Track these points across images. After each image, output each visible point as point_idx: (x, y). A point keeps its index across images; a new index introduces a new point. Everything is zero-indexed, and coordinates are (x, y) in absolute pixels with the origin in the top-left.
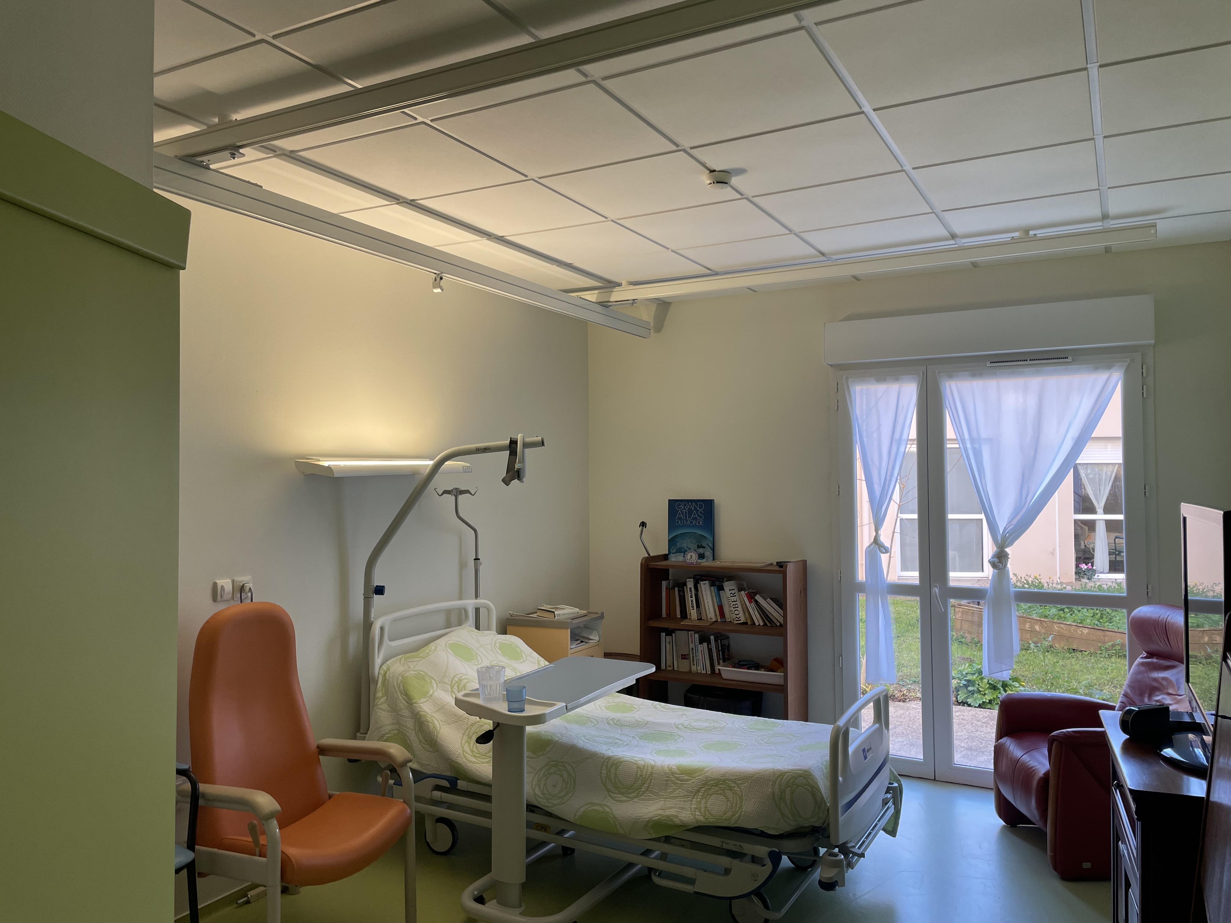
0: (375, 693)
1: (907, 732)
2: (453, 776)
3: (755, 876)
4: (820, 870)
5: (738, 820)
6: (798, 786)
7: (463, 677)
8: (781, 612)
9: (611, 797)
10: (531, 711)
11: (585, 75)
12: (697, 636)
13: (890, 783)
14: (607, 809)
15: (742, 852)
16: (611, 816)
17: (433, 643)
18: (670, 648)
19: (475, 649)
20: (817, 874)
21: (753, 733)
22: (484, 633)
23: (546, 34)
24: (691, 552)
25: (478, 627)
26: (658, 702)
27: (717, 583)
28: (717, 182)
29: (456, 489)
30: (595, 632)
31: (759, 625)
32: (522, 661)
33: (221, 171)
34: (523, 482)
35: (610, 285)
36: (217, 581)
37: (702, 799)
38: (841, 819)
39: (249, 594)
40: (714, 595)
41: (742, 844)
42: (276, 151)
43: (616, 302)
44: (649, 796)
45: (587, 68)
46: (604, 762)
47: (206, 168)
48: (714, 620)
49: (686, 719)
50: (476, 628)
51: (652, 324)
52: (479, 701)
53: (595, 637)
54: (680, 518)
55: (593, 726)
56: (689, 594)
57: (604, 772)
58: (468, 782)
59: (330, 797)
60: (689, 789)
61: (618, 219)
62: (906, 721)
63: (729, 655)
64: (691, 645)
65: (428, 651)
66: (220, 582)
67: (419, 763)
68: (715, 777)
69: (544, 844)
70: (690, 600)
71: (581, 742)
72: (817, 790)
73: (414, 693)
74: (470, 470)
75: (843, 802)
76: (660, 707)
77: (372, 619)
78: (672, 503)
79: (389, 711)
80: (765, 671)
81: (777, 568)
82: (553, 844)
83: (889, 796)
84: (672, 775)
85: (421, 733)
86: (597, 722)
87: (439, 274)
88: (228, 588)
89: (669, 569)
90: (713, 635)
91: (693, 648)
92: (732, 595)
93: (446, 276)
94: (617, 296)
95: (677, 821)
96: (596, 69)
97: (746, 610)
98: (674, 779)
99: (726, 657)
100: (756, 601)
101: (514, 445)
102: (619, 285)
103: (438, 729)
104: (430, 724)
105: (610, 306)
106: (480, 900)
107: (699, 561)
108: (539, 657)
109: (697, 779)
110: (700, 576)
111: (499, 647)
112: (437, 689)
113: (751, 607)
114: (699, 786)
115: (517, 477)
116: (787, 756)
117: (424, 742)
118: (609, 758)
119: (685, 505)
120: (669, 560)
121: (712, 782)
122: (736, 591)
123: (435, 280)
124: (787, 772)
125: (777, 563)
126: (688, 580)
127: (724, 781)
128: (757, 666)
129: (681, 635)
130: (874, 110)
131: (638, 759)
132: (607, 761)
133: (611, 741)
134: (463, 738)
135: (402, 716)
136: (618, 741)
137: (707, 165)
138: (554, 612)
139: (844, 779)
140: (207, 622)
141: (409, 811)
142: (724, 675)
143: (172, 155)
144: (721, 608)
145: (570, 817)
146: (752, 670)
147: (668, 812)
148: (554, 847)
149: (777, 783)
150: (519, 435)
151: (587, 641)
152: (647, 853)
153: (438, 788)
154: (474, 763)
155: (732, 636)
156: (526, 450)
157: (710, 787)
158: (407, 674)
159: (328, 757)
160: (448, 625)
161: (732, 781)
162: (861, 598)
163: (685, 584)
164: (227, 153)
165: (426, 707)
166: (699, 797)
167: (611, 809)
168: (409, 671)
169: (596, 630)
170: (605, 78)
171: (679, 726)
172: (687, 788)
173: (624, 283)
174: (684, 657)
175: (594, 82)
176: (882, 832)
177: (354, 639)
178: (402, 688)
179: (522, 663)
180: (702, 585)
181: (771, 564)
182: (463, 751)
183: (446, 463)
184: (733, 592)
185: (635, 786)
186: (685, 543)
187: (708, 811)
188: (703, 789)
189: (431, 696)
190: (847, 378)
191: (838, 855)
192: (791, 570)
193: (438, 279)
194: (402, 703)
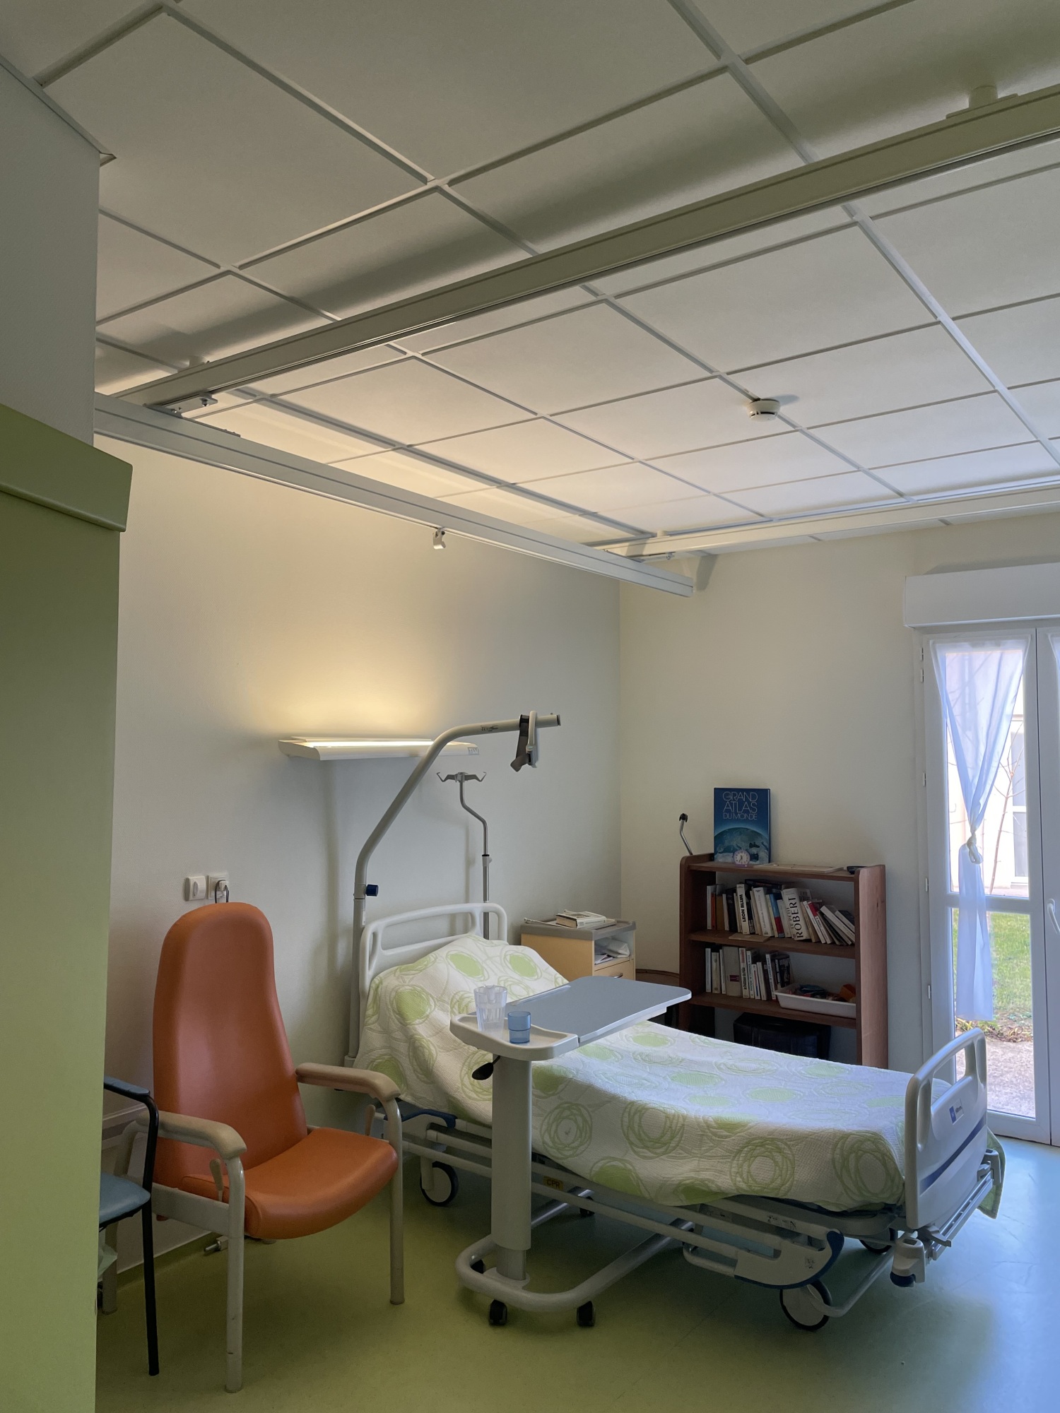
0: (365, 1010)
1: (1017, 1080)
2: (450, 1113)
3: (810, 1262)
4: (892, 1259)
5: (788, 1191)
6: (865, 1152)
7: (466, 995)
8: (852, 927)
9: (634, 1151)
10: (536, 1043)
11: (595, 294)
12: (749, 953)
13: (988, 1151)
14: (629, 1167)
15: (795, 1230)
16: (634, 1175)
17: (433, 954)
18: (716, 969)
19: (481, 962)
20: (891, 1263)
21: (813, 1080)
22: (492, 943)
23: (544, 247)
24: (742, 852)
25: (486, 936)
26: (697, 1035)
27: (774, 890)
28: (762, 413)
29: (461, 773)
30: (626, 944)
31: (826, 943)
32: (536, 977)
33: (196, 420)
34: (535, 767)
35: (643, 536)
36: (190, 878)
37: (744, 1162)
38: (921, 1196)
39: (225, 893)
40: (770, 904)
41: (795, 1221)
42: (255, 396)
43: (650, 555)
44: (680, 1154)
45: (596, 284)
46: (626, 1108)
47: (177, 417)
48: (770, 935)
49: (731, 1057)
50: (484, 937)
51: (695, 580)
52: (478, 1028)
53: (624, 951)
54: (728, 811)
55: (616, 1061)
56: (740, 903)
57: (626, 1119)
58: (469, 1122)
59: (309, 1131)
60: (729, 1148)
61: (647, 460)
62: (1017, 1067)
63: (789, 979)
64: (742, 964)
65: (425, 963)
66: (193, 879)
67: (412, 1095)
68: (761, 1136)
69: (553, 1203)
70: (741, 909)
71: (600, 1081)
72: (889, 1158)
73: (409, 1014)
74: (477, 752)
75: (922, 1175)
76: (698, 1041)
77: (363, 924)
78: (719, 792)
79: (380, 1032)
80: (833, 1000)
81: (847, 875)
82: (565, 1204)
83: (986, 1167)
84: (708, 1129)
85: (416, 1060)
86: (622, 1057)
87: (440, 529)
88: (202, 885)
89: (715, 873)
90: (770, 953)
91: (744, 969)
92: (792, 905)
93: (447, 530)
94: (650, 548)
95: (714, 1188)
96: (607, 285)
97: (809, 924)
98: (710, 1134)
99: (786, 980)
100: (822, 914)
101: (525, 724)
102: (653, 535)
103: (435, 1056)
104: (425, 1050)
105: (643, 560)
106: (478, 1266)
107: (751, 862)
108: (556, 974)
109: (738, 1136)
110: (752, 882)
111: (510, 960)
112: (434, 1009)
113: (816, 921)
114: (741, 1145)
115: (528, 761)
116: (853, 1112)
117: (419, 1070)
118: (632, 1103)
119: (734, 795)
120: (716, 861)
121: (757, 1141)
122: (797, 901)
123: (437, 535)
124: (851, 1134)
125: (848, 868)
126: (738, 886)
127: (773, 1139)
128: (823, 994)
129: (729, 952)
130: (954, 319)
131: (667, 1107)
132: (630, 1106)
133: (637, 1081)
134: (462, 1069)
135: (396, 1039)
136: (645, 1082)
137: (749, 393)
138: (575, 920)
139: (925, 1146)
140: (175, 925)
141: (395, 1155)
142: (783, 1003)
143: (141, 404)
144: (778, 920)
145: (584, 1172)
146: (817, 998)
147: (705, 1175)
148: (565, 1209)
149: (839, 1146)
150: (531, 712)
151: (615, 955)
152: (677, 1223)
153: (433, 1126)
154: (474, 1099)
155: (792, 954)
156: (540, 730)
157: (754, 1147)
158: (401, 989)
159: (308, 1085)
160: (452, 933)
161: (781, 1140)
162: (954, 912)
163: (734, 891)
164: (198, 400)
165: (421, 1030)
166: (741, 1159)
167: (633, 1167)
168: (403, 986)
169: (626, 942)
170: (619, 296)
171: (722, 1066)
172: (725, 1146)
173: (659, 533)
174: (734, 978)
175: (606, 301)
176: (977, 1211)
177: (343, 948)
178: (395, 1004)
179: (536, 980)
180: (756, 893)
181: (841, 869)
182: (463, 1084)
183: (449, 744)
184: (793, 902)
185: (662, 1139)
186: (735, 841)
187: (751, 1176)
188: (746, 1149)
189: (428, 1016)
190: (934, 643)
191: (916, 1242)
192: (864, 876)
193: (440, 534)
194: (394, 1024)
